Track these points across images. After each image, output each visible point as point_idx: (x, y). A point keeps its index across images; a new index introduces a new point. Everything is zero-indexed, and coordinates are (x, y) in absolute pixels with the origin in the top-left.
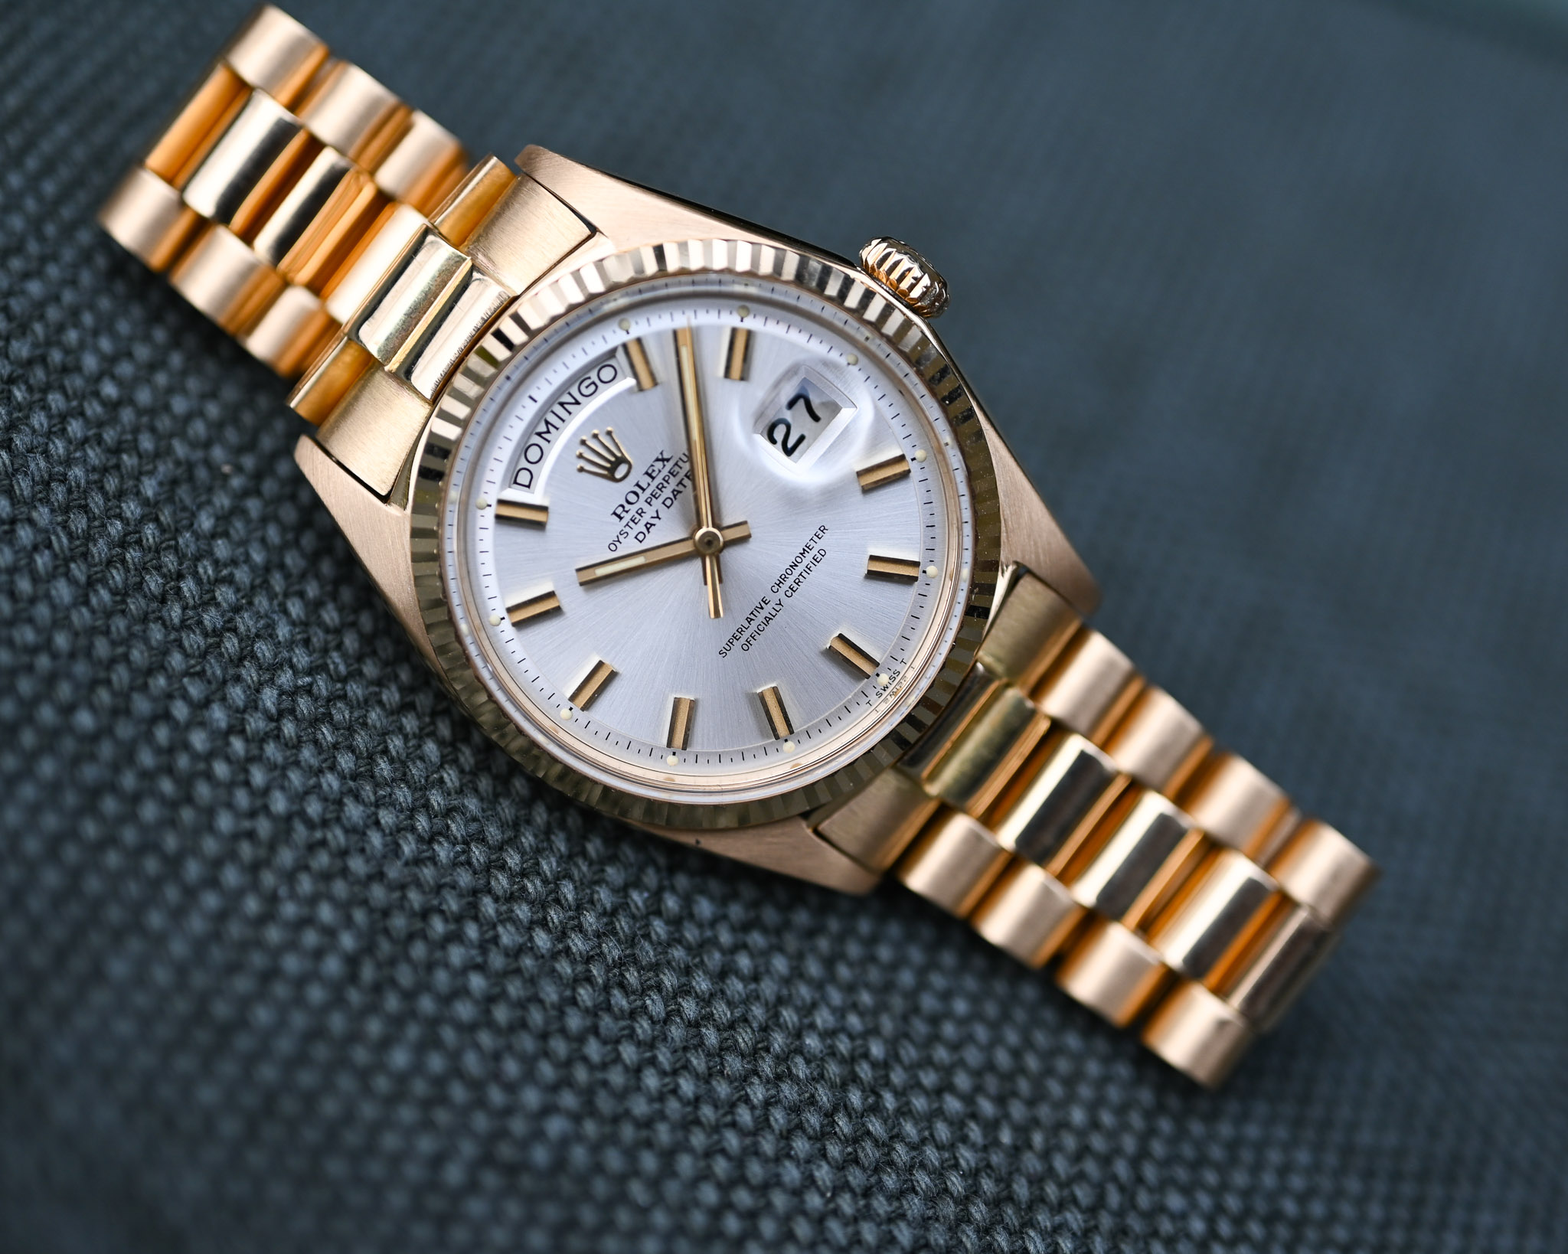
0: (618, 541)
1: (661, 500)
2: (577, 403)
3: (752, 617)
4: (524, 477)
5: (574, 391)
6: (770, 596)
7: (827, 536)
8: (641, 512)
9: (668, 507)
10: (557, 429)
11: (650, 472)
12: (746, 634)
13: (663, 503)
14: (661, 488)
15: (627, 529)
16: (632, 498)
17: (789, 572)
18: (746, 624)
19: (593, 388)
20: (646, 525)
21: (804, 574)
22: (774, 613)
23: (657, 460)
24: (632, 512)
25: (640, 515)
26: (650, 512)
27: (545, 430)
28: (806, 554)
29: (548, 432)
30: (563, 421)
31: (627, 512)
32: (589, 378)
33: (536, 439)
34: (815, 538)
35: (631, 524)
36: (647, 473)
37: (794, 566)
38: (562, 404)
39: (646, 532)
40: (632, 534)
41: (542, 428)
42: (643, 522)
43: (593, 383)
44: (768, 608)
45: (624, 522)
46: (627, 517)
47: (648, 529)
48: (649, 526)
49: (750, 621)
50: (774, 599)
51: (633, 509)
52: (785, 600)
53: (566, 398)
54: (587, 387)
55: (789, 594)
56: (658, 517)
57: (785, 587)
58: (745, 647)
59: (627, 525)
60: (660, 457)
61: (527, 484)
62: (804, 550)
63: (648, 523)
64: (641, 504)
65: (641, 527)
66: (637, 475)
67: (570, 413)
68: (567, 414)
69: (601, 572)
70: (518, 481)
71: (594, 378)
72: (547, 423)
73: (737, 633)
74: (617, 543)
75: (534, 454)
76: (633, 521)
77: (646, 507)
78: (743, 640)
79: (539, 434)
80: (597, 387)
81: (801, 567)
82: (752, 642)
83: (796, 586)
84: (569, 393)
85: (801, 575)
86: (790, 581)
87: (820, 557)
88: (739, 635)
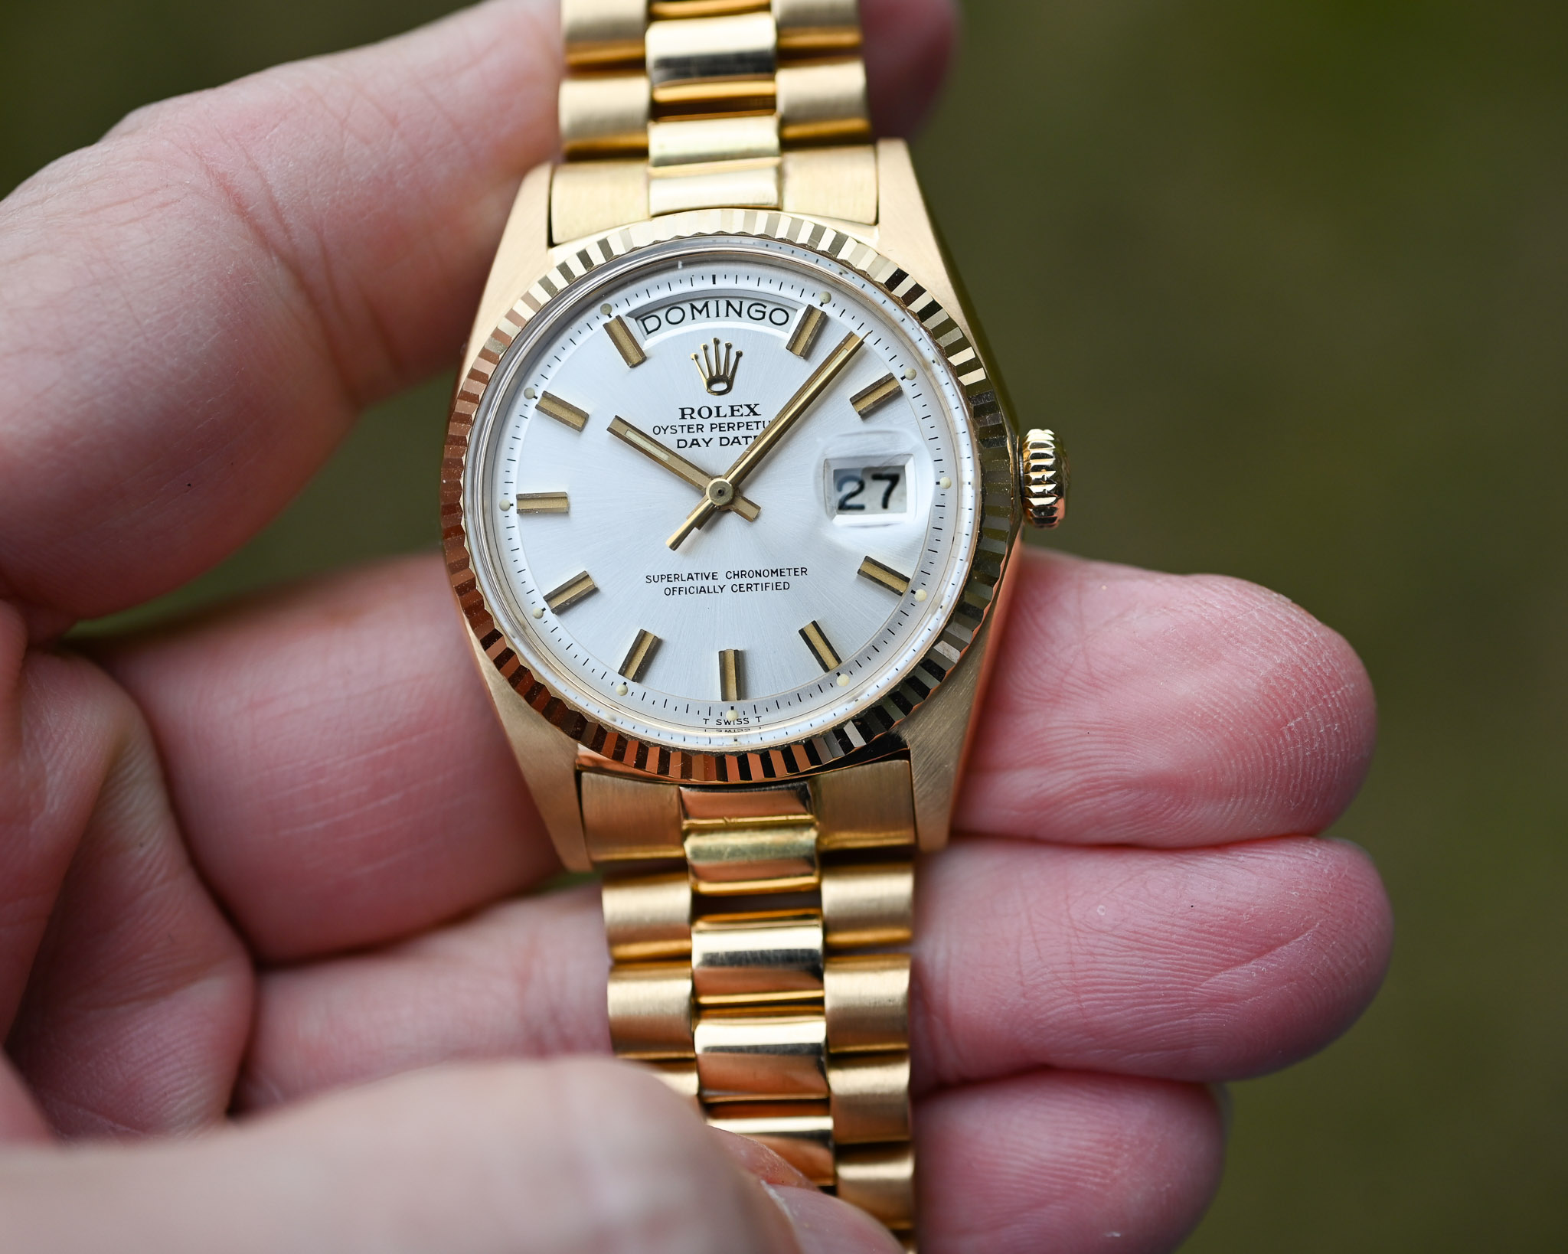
0: (665, 430)
1: (723, 434)
2: (739, 314)
3: (694, 576)
4: (651, 323)
5: (746, 305)
6: (721, 576)
7: (802, 578)
8: (700, 428)
9: (721, 445)
10: (708, 316)
11: (735, 408)
12: (678, 584)
13: (721, 438)
14: (731, 426)
15: (679, 429)
16: (705, 412)
17: (751, 575)
18: (685, 578)
19: (760, 315)
20: (694, 440)
21: (759, 587)
22: (711, 590)
23: (748, 406)
24: (694, 422)
25: (698, 429)
26: (706, 434)
27: (700, 309)
28: (775, 575)
29: (700, 312)
30: (718, 316)
31: (692, 418)
32: (765, 307)
33: (687, 307)
34: (792, 572)
35: (685, 429)
36: (732, 407)
37: (758, 574)
38: (729, 304)
39: (689, 445)
40: (680, 435)
41: (699, 305)
42: (695, 436)
43: (764, 313)
44: (710, 583)
45: (683, 422)
46: (688, 421)
47: (692, 444)
48: (695, 442)
49: (690, 577)
50: (722, 580)
51: (698, 420)
52: (728, 589)
53: (736, 304)
54: (757, 311)
55: (735, 588)
56: (707, 443)
57: (738, 581)
58: (668, 592)
59: (682, 426)
60: (752, 407)
61: (649, 330)
62: (777, 570)
63: (696, 440)
64: (707, 423)
65: (689, 438)
66: (725, 402)
67: (727, 315)
68: (725, 314)
69: (631, 436)
70: (646, 322)
71: (768, 311)
72: (706, 305)
73: (673, 577)
74: (662, 431)
75: (675, 315)
76: (689, 428)
77: (707, 428)
78: (671, 585)
79: (693, 307)
80: (763, 318)
81: (762, 580)
82: (676, 593)
83: (745, 588)
84: (741, 303)
85: (756, 584)
86: (745, 581)
87: (782, 587)
88: (673, 579)
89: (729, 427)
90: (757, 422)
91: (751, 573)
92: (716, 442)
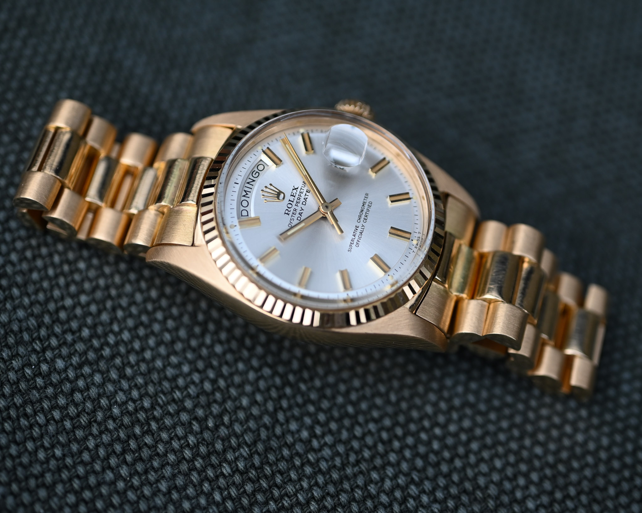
1: (301, 203)
2: (254, 181)
3: (355, 234)
4: (244, 213)
5: (251, 177)
6: (358, 224)
7: (369, 196)
8: (295, 210)
9: (305, 205)
10: (250, 192)
11: (292, 194)
12: (355, 241)
13: (302, 204)
14: (299, 199)
15: (293, 217)
16: (289, 206)
18: (354, 237)
19: (257, 174)
21: (367, 212)
22: (362, 230)
23: (293, 189)
24: (292, 211)
25: (295, 211)
26: (299, 209)
28: (365, 205)
29: (247, 194)
30: (251, 189)
31: (290, 211)
32: (255, 171)
33: (244, 198)
34: (366, 199)
36: (291, 195)
37: (362, 211)
38: (248, 183)
39: (300, 216)
40: (295, 219)
41: (244, 193)
42: (298, 212)
43: (257, 172)
44: (359, 230)
45: (290, 215)
46: (291, 213)
47: (301, 215)
48: (300, 214)
50: (360, 225)
51: (292, 209)
52: (364, 224)
53: (249, 180)
54: (255, 174)
55: (365, 221)
56: (302, 210)
57: (362, 219)
58: (357, 246)
60: (294, 188)
61: (247, 215)
62: (363, 204)
63: (299, 213)
64: (294, 207)
65: (298, 215)
66: (288, 197)
67: (253, 185)
69: (289, 233)
70: (243, 215)
71: (257, 170)
72: (245, 191)
74: (291, 224)
75: (245, 203)
76: (294, 214)
77: (296, 208)
78: (355, 244)
79: (244, 196)
80: (259, 173)
81: (365, 210)
82: (359, 243)
83: (366, 218)
84: (249, 178)
85: (366, 213)
86: (363, 217)
87: (370, 205)
88: (353, 242)
89: (299, 200)
90: (301, 189)
91: (361, 213)
92: (303, 207)
